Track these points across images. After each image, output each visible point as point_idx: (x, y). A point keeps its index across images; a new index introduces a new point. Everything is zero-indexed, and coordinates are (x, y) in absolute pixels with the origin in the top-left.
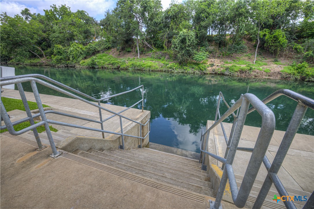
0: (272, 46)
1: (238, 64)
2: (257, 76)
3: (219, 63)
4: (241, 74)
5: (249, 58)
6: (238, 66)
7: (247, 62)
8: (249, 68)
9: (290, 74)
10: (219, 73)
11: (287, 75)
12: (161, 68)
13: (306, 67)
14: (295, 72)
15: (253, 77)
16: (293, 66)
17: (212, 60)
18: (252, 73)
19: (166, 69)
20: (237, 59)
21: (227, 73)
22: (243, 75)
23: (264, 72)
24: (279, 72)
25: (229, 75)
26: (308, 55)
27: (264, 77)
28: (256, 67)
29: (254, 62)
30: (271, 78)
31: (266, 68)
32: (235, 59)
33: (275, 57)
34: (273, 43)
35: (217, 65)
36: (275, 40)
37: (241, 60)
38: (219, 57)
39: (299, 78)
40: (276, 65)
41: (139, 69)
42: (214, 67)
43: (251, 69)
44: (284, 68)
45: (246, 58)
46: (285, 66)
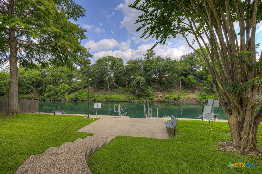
0: (189, 84)
1: (172, 95)
2: (184, 101)
3: (161, 95)
4: (174, 101)
5: (179, 91)
6: (172, 96)
7: (177, 93)
8: (178, 97)
9: (200, 99)
10: (162, 101)
11: (199, 100)
12: (125, 100)
13: (206, 95)
14: (202, 98)
15: (182, 102)
16: (201, 95)
17: (157, 93)
18: (180, 100)
19: (129, 100)
20: (172, 92)
21: (167, 101)
22: (176, 101)
23: (187, 99)
24: (195, 99)
25: (168, 102)
26: (205, 89)
27: (188, 102)
28: (182, 96)
29: (181, 93)
30: (191, 102)
31: (188, 96)
32: (171, 92)
33: (193, 90)
34: (189, 82)
35: (160, 96)
36: (190, 81)
37: (174, 93)
38: (161, 91)
39: (205, 101)
40: (193, 95)
41: (110, 100)
42: (158, 98)
43: (179, 98)
44: (197, 96)
45: (177, 91)
46: (198, 95)
